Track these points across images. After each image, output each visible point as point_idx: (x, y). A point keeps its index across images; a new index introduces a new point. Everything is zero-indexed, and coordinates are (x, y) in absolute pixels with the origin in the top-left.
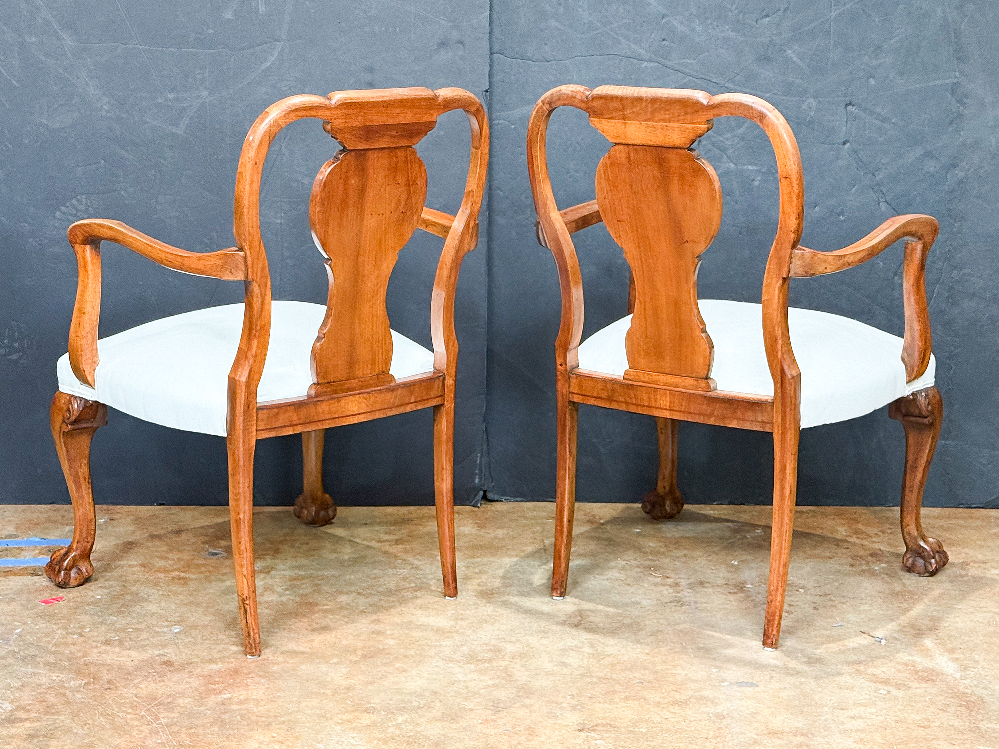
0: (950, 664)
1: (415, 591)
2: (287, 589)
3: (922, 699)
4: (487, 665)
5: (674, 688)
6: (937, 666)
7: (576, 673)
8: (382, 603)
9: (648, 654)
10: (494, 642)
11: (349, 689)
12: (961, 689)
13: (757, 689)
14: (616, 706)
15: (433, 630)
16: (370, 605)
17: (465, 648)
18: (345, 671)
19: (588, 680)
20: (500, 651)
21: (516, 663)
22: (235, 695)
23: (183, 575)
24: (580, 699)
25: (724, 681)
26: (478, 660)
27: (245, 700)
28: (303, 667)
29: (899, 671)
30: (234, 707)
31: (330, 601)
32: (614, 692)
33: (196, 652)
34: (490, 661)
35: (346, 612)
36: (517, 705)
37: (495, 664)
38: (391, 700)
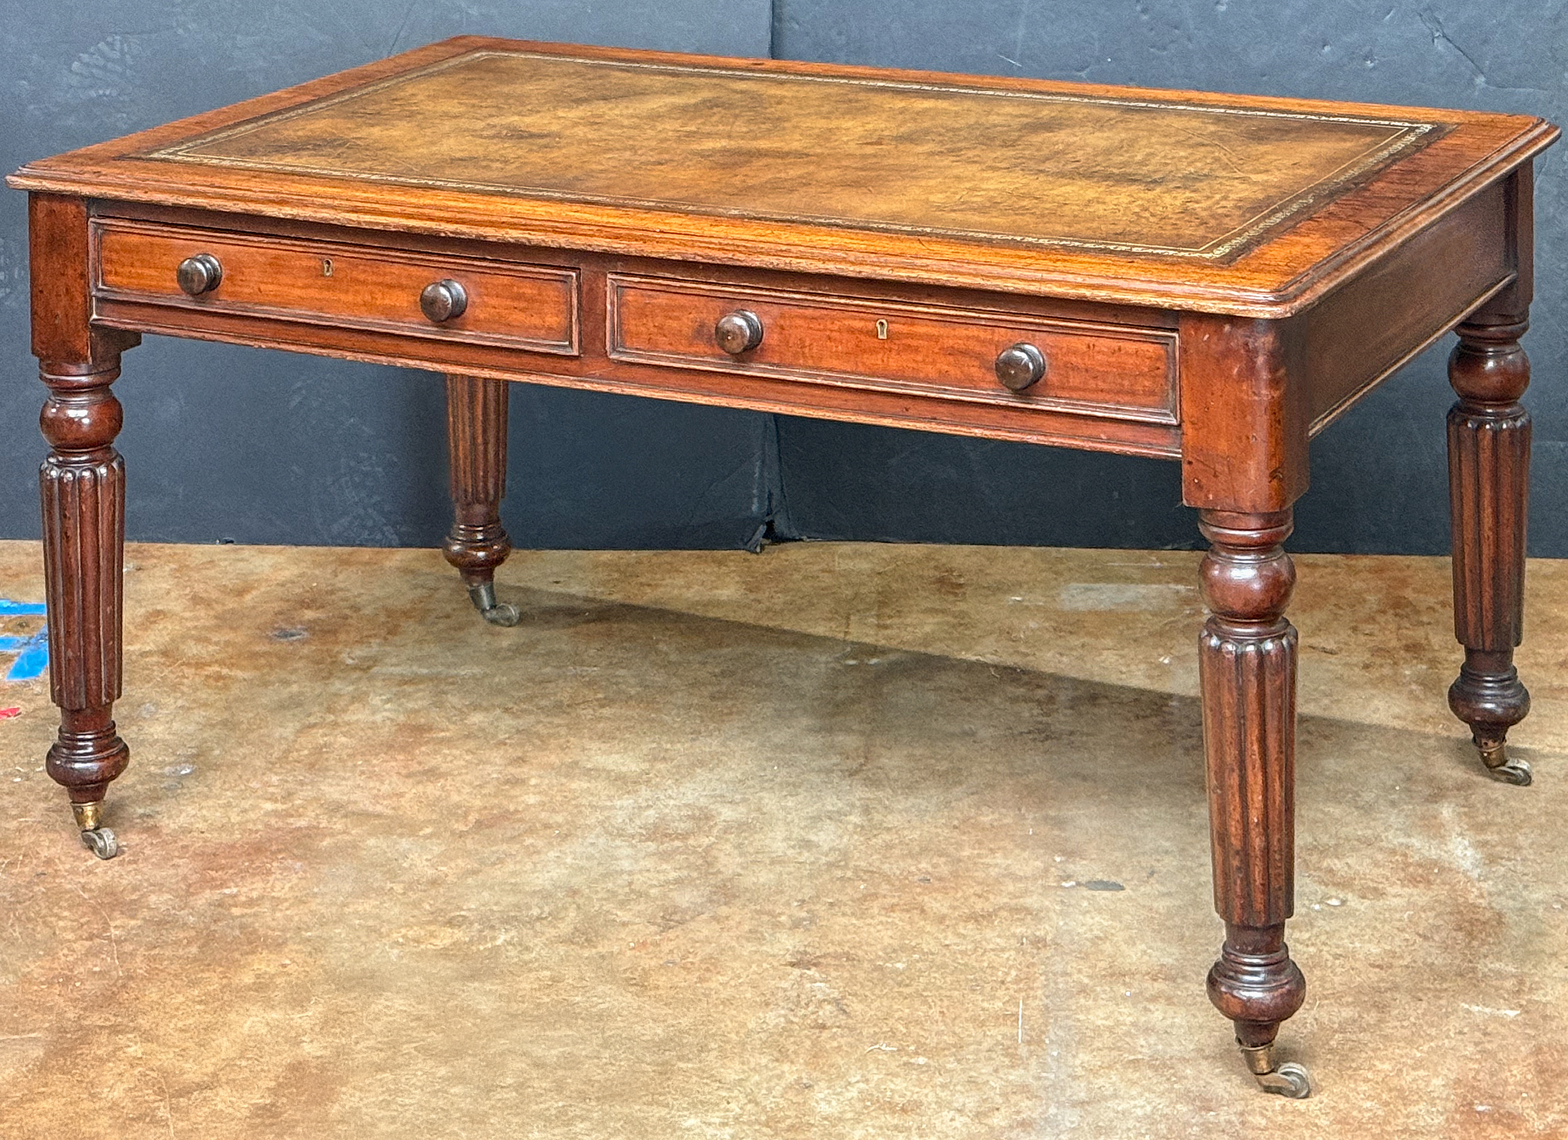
0: (1470, 852)
1: (602, 706)
2: (389, 701)
3: (1398, 916)
4: (677, 843)
5: (978, 889)
6: (1445, 856)
7: (824, 860)
8: (540, 727)
9: (955, 827)
10: (703, 801)
11: (434, 882)
12: (1471, 898)
13: (1121, 894)
14: (869, 921)
15: (608, 778)
16: (518, 731)
17: (651, 812)
18: (437, 850)
19: (839, 873)
20: (708, 818)
21: (727, 840)
22: (245, 889)
23: (225, 671)
24: (813, 907)
25: (1068, 877)
26: (666, 835)
27: (258, 899)
28: (371, 842)
29: (1376, 864)
30: (236, 911)
31: (454, 723)
32: (875, 896)
33: (204, 812)
34: (684, 836)
35: (471, 744)
36: (704, 917)
37: (691, 842)
38: (496, 904)
